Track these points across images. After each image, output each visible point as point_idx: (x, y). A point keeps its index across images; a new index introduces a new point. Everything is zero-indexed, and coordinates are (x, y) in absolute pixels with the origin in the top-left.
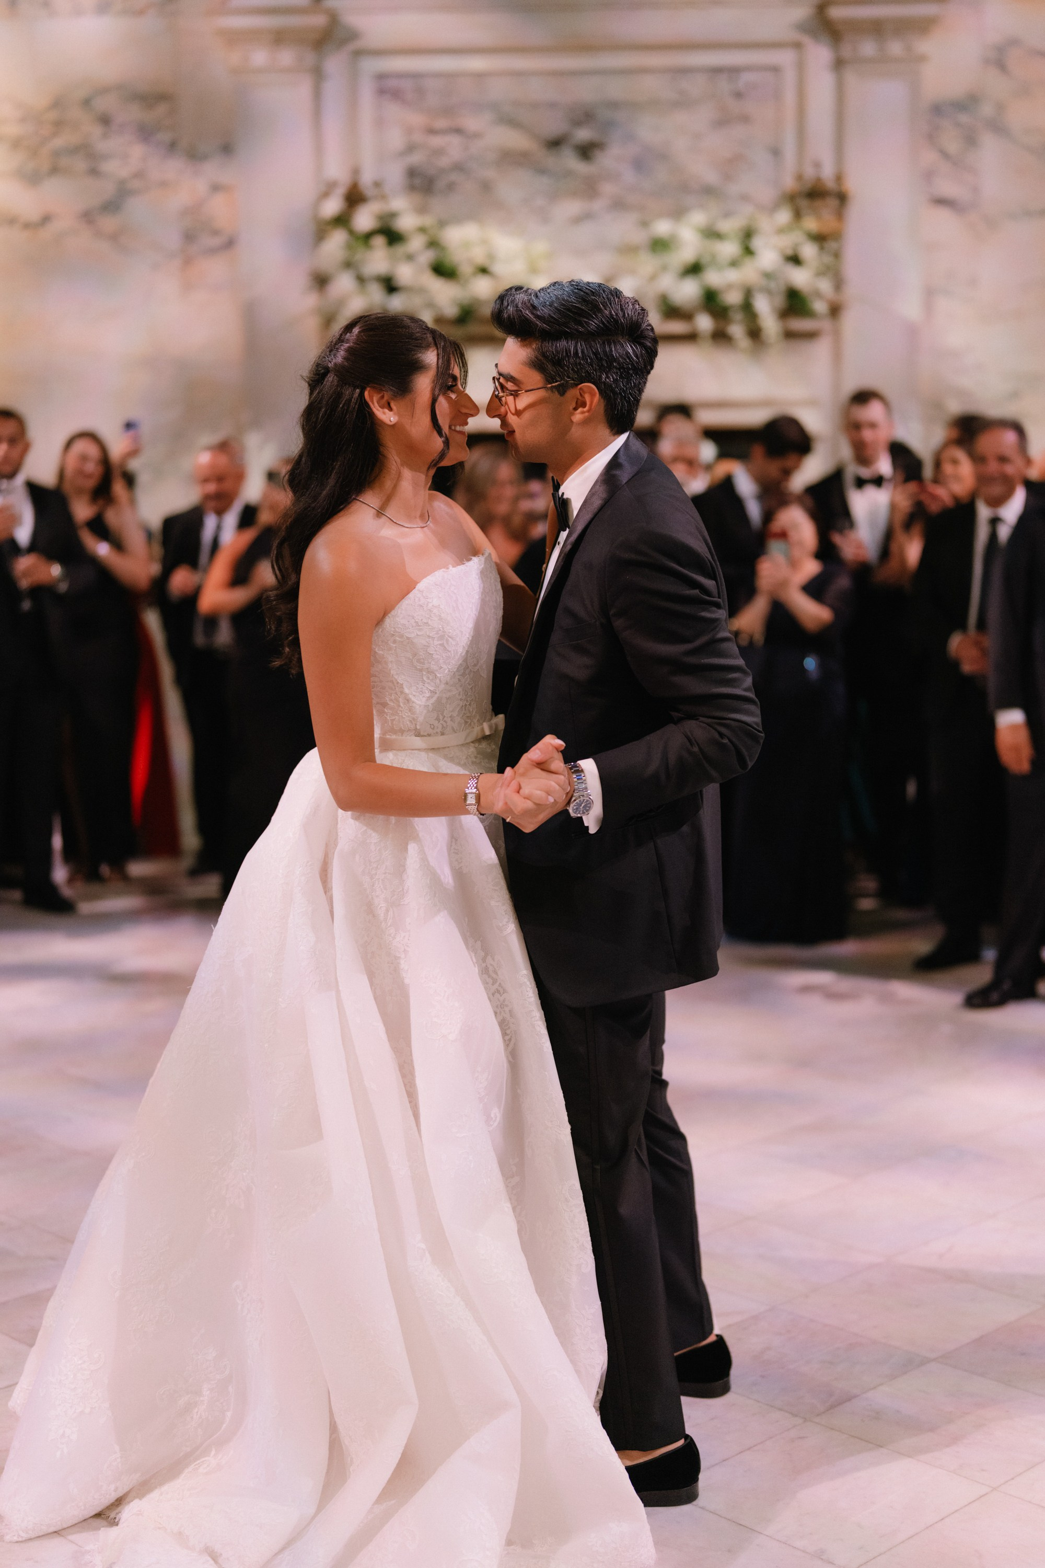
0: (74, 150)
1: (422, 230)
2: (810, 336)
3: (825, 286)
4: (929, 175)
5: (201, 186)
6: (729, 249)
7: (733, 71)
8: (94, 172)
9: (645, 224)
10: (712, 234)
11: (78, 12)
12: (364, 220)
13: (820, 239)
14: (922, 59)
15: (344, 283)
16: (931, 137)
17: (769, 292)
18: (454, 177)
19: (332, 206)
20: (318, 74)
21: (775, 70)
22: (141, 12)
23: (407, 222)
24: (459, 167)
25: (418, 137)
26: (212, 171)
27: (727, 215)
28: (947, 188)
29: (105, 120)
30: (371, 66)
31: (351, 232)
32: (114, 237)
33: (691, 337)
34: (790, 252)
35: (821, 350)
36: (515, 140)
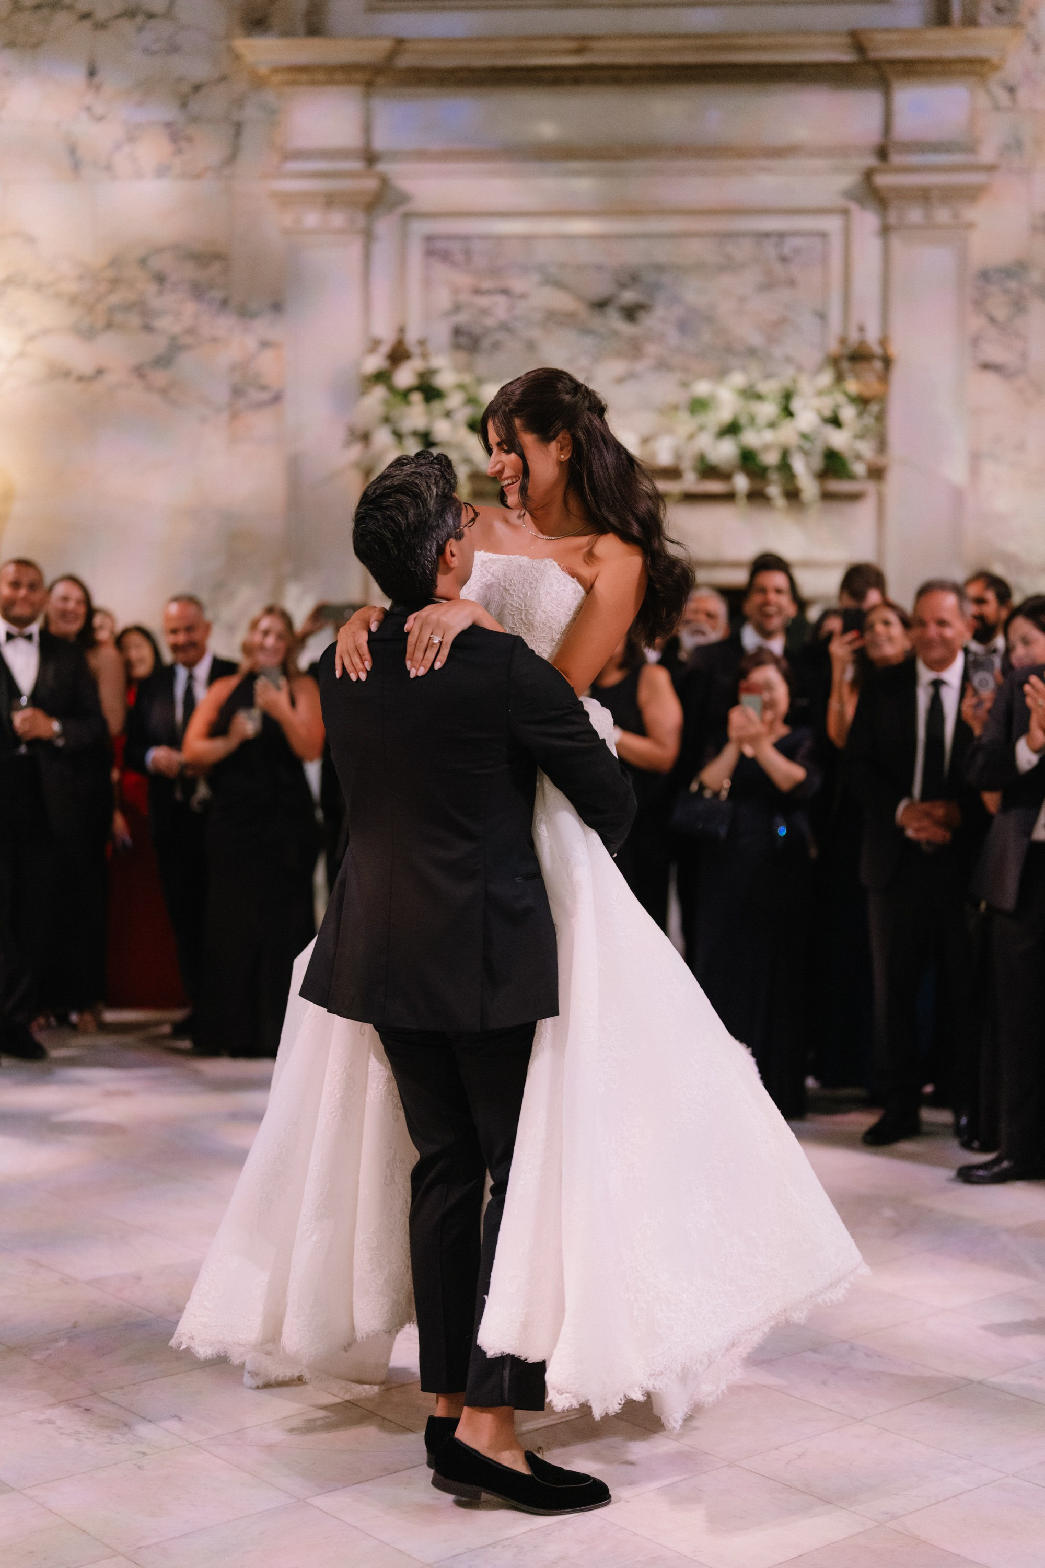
0: (128, 307)
1: (461, 387)
2: (854, 497)
3: (866, 448)
4: (975, 341)
5: (251, 343)
6: (768, 410)
7: (781, 236)
8: (147, 328)
9: (685, 385)
10: (751, 394)
11: (139, 175)
12: (405, 377)
13: (862, 402)
14: (970, 226)
15: (383, 438)
16: (979, 303)
17: (806, 453)
18: (501, 336)
19: (374, 363)
20: (368, 236)
21: (823, 235)
22: (198, 176)
23: (445, 379)
24: (505, 327)
25: (464, 297)
26: (262, 327)
27: (768, 376)
28: (994, 353)
29: (160, 279)
30: (420, 228)
31: (392, 389)
32: (164, 392)
33: (729, 497)
34: (828, 413)
35: (864, 512)
36: (562, 301)
